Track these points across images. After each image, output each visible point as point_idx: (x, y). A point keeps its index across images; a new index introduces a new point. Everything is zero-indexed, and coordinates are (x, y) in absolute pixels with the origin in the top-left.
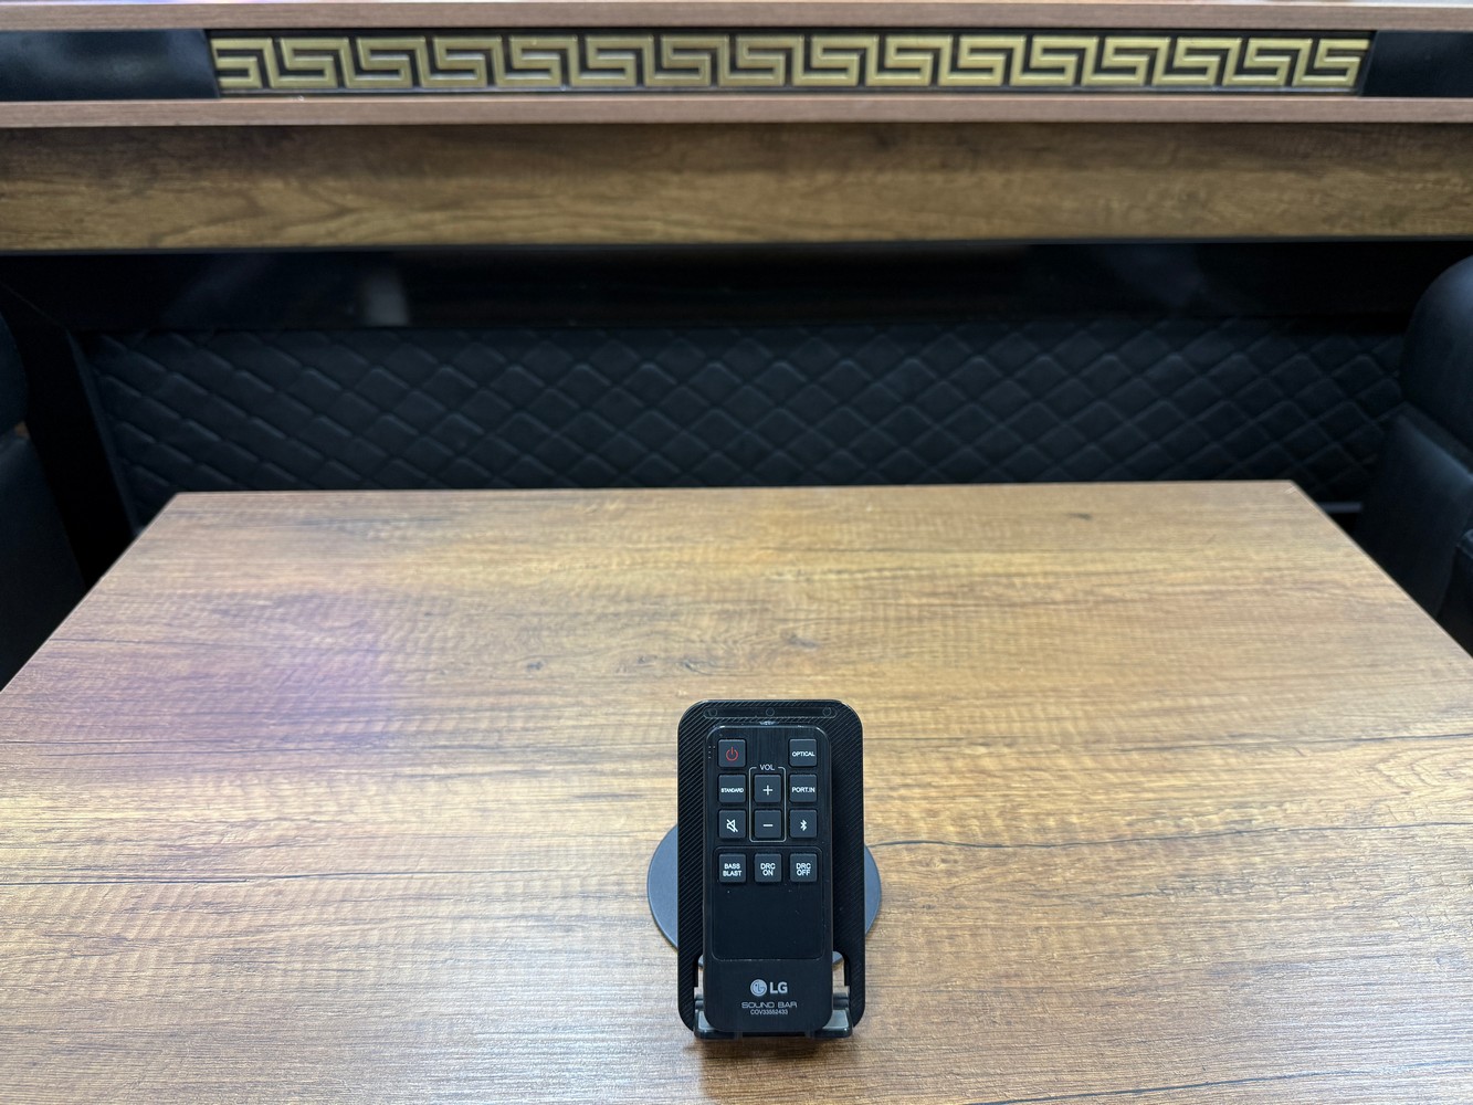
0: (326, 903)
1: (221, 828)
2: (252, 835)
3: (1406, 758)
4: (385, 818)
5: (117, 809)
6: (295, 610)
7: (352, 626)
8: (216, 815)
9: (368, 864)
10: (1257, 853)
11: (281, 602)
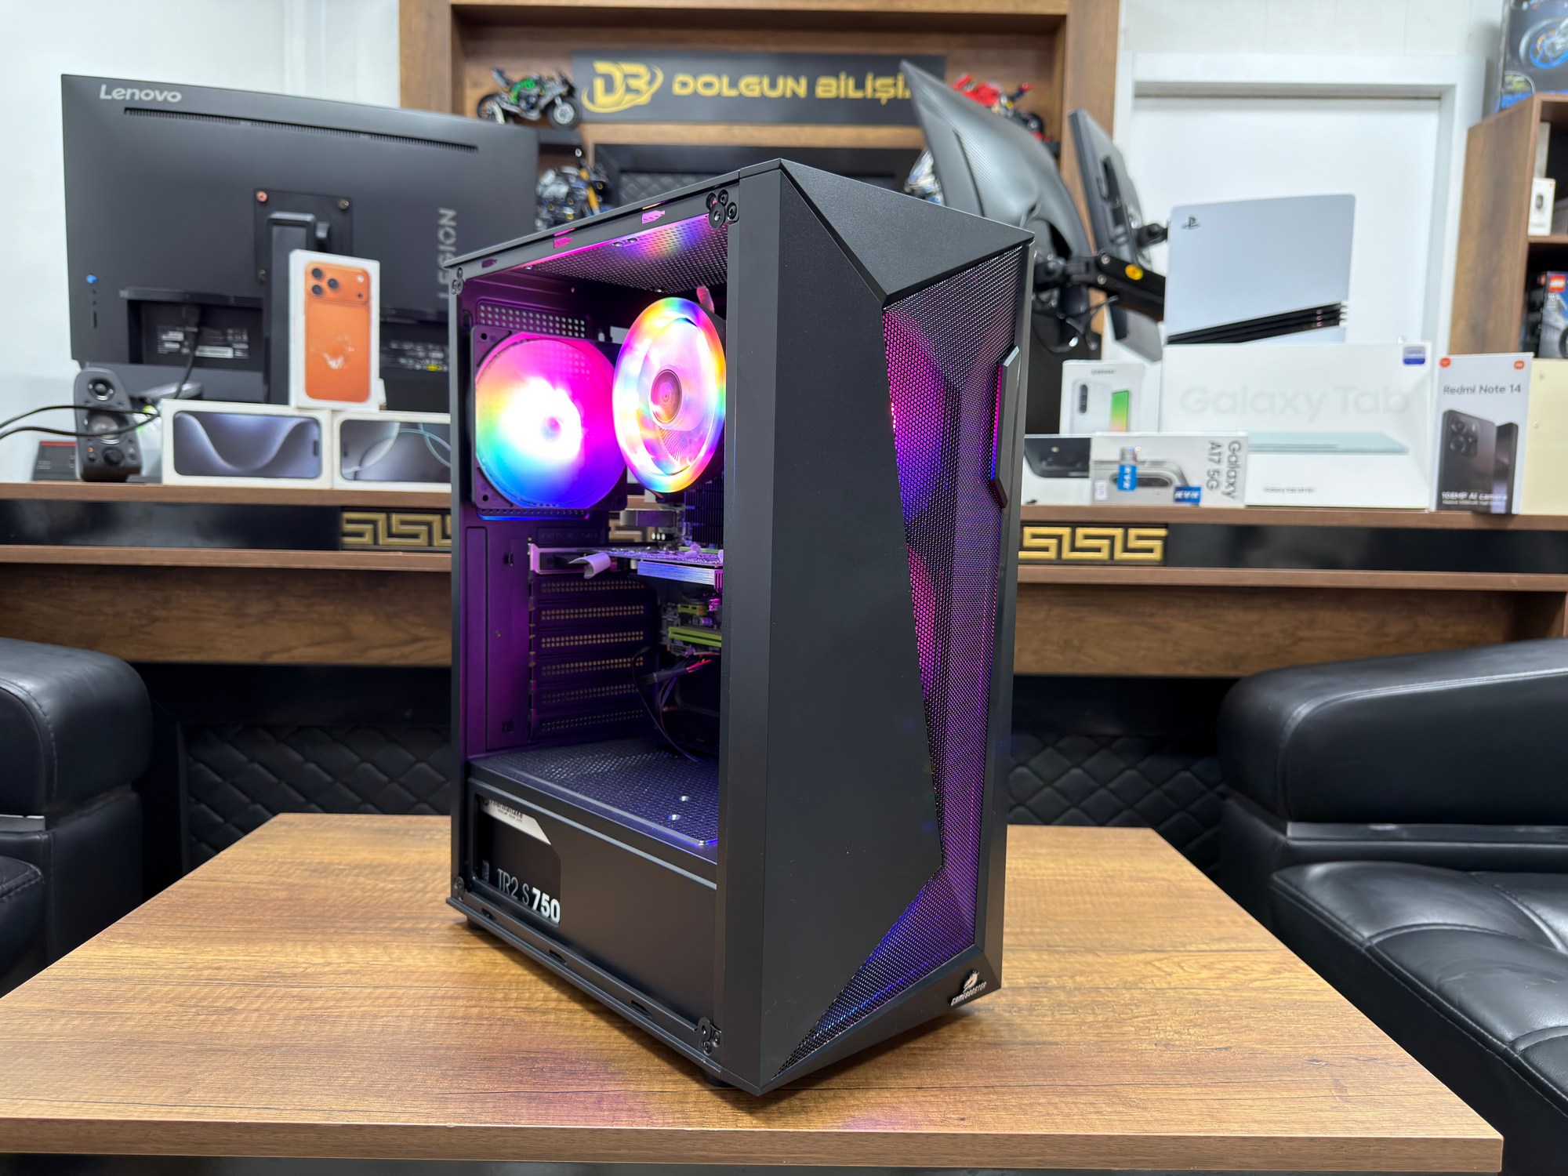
0: (378, 998)
1: (305, 965)
2: (327, 969)
3: (1176, 960)
4: (422, 964)
5: (230, 955)
6: (367, 871)
7: (408, 880)
8: (302, 960)
9: (409, 983)
10: (1045, 997)
11: (356, 867)
